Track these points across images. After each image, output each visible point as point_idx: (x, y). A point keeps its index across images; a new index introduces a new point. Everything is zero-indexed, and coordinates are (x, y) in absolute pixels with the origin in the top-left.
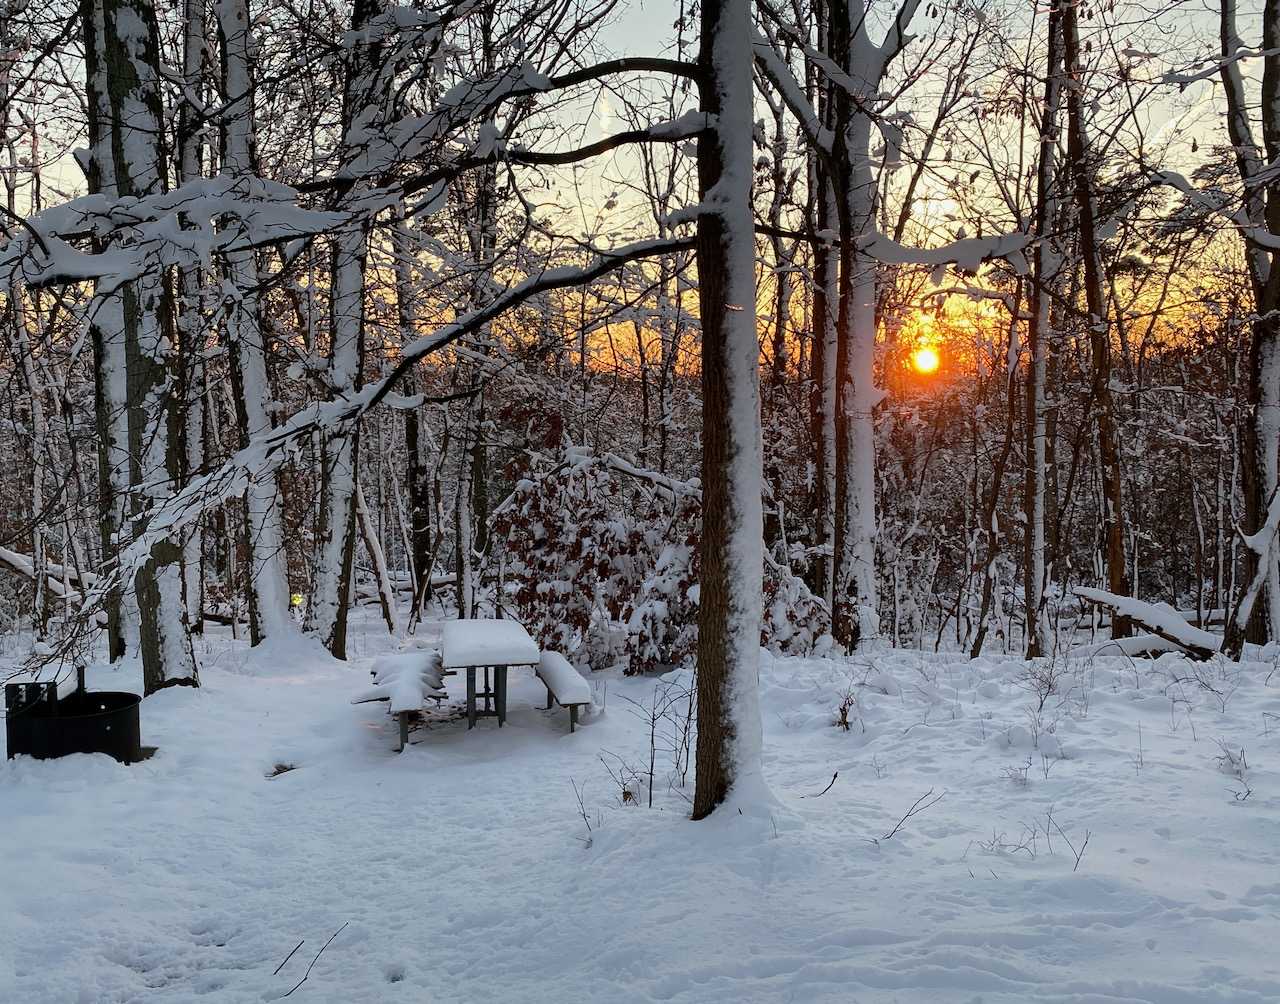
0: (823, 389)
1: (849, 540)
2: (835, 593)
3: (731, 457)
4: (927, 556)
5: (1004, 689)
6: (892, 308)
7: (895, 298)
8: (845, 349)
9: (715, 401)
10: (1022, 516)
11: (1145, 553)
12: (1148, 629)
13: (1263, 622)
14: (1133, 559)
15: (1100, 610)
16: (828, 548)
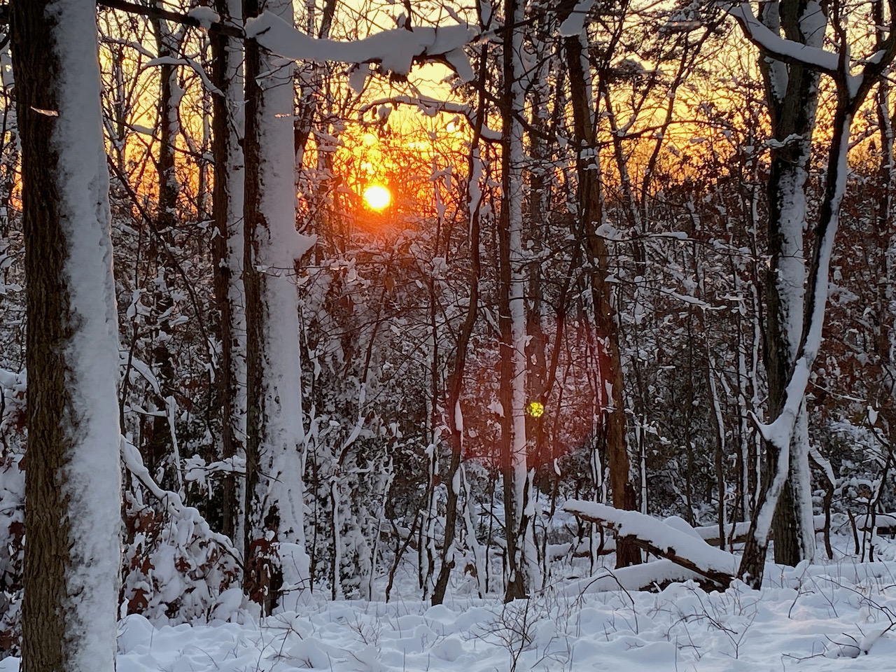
0: (226, 233)
1: (266, 449)
2: (248, 526)
3: (69, 334)
4: (377, 468)
5: (468, 647)
6: (326, 121)
7: (330, 108)
8: (255, 177)
9: (43, 250)
10: (496, 407)
11: (655, 452)
12: (658, 552)
13: (793, 535)
14: (639, 460)
15: (600, 530)
16: (238, 462)
